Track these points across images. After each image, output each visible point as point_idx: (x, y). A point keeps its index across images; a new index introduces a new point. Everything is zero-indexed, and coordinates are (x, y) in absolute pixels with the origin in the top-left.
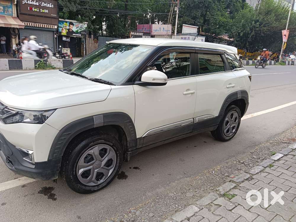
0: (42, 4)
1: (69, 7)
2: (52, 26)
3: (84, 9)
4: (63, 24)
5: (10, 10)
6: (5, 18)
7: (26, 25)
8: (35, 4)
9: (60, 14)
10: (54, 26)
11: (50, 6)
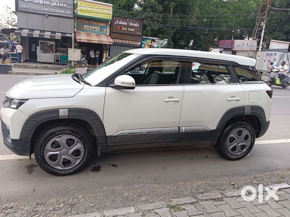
0: (130, 24)
1: (152, 26)
2: (136, 43)
3: (166, 27)
4: (146, 41)
5: (105, 29)
6: (100, 36)
7: (115, 42)
8: (124, 24)
9: (144, 32)
10: (138, 43)
11: (136, 25)
